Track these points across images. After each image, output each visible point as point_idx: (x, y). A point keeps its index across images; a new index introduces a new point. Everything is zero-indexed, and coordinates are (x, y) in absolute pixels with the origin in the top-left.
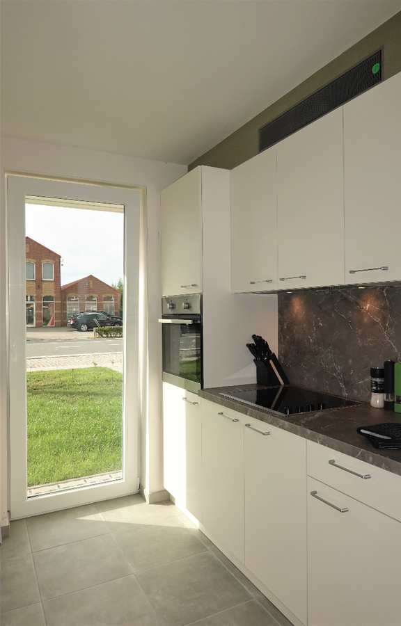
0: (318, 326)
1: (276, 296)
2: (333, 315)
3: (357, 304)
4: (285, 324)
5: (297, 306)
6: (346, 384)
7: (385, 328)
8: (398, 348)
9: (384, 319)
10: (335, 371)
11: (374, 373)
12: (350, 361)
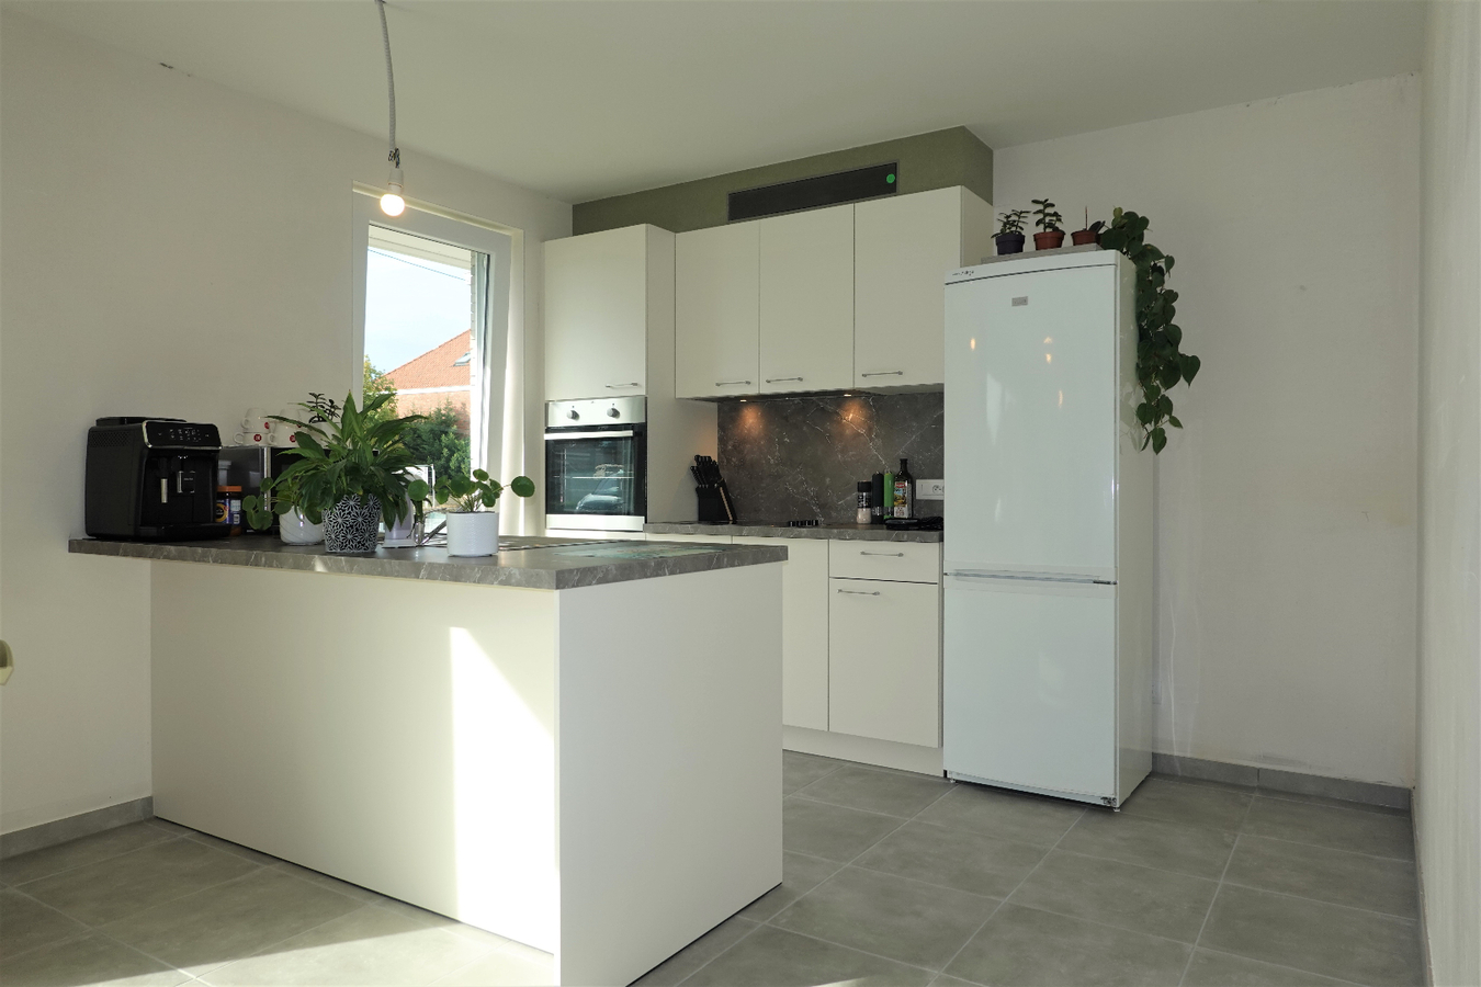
0: (781, 443)
1: (715, 405)
2: (805, 429)
3: (837, 414)
4: (731, 443)
5: (751, 419)
6: (821, 506)
7: (871, 439)
8: (885, 460)
9: (870, 430)
10: (807, 494)
11: (862, 487)
12: (828, 480)
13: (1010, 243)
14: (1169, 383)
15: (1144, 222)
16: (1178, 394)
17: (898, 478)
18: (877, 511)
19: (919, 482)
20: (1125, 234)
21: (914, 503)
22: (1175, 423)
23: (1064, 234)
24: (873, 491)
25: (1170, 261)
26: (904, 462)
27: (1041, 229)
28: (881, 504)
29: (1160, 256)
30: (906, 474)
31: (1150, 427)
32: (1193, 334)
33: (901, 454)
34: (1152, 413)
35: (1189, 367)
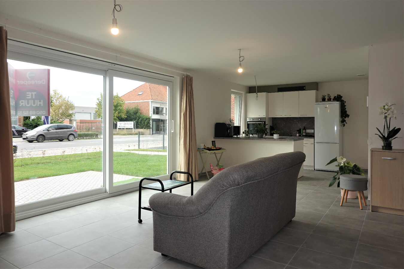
2: (287, 122)
3: (293, 120)
4: (274, 124)
7: (299, 124)
8: (301, 127)
9: (299, 122)
12: (291, 130)
13: (324, 100)
14: (345, 118)
15: (342, 97)
16: (346, 119)
17: (303, 129)
18: (300, 134)
19: (307, 130)
20: (338, 98)
21: (306, 133)
22: (346, 123)
23: (331, 99)
24: (299, 131)
25: (345, 102)
26: (304, 127)
27: (328, 98)
28: (301, 133)
29: (344, 101)
30: (305, 129)
31: (343, 123)
32: (349, 111)
33: (304, 126)
34: (343, 122)
35: (348, 116)
